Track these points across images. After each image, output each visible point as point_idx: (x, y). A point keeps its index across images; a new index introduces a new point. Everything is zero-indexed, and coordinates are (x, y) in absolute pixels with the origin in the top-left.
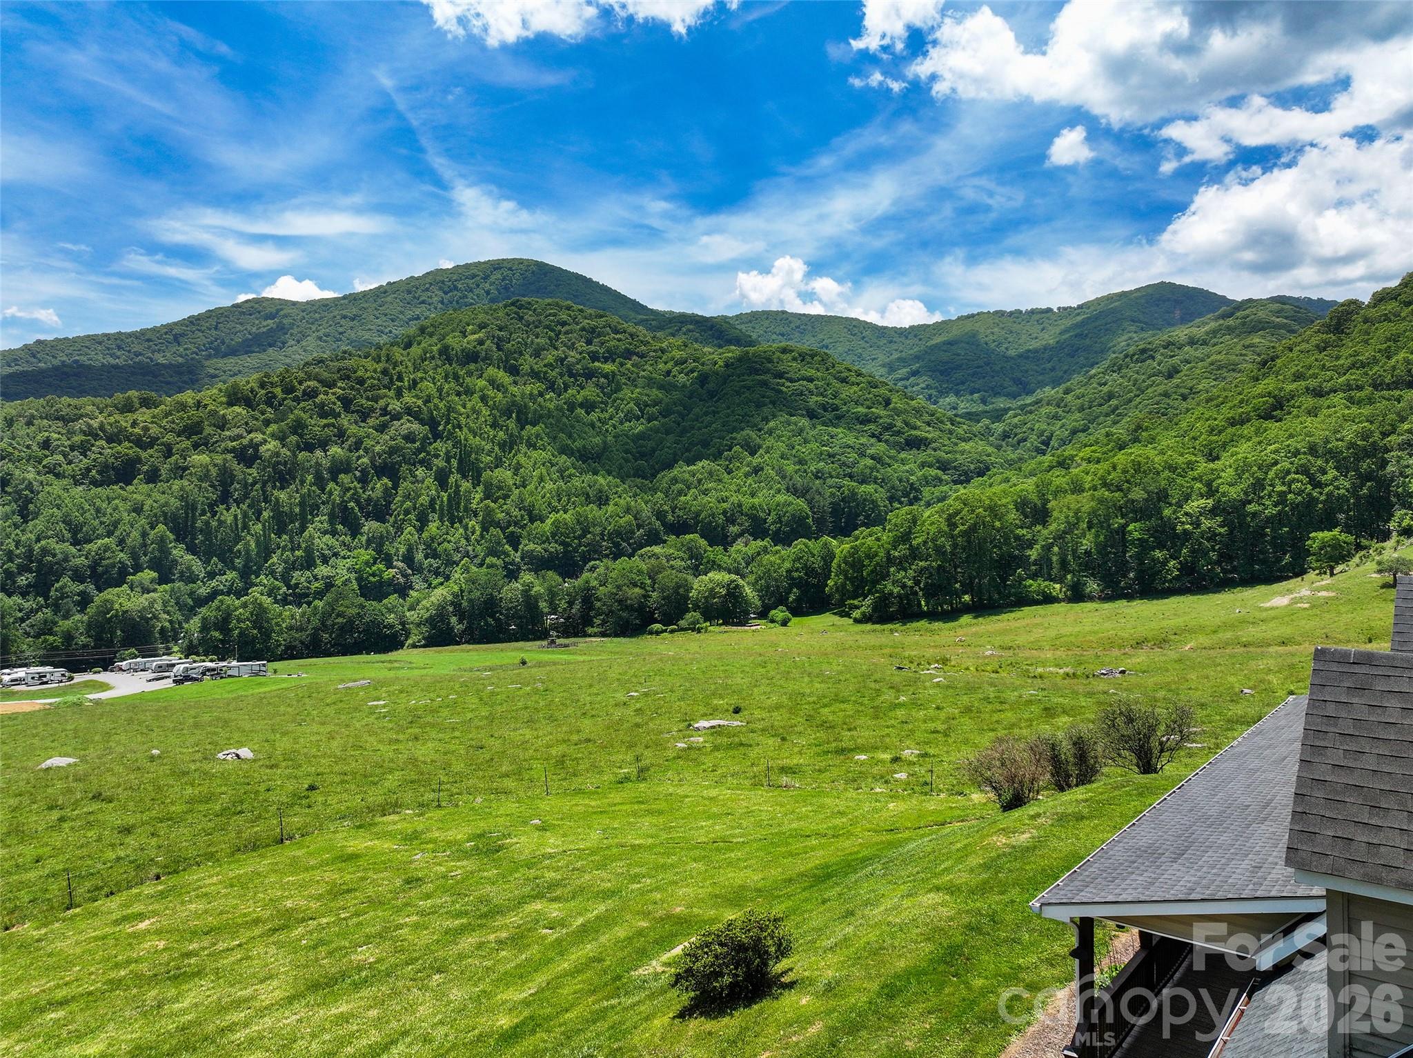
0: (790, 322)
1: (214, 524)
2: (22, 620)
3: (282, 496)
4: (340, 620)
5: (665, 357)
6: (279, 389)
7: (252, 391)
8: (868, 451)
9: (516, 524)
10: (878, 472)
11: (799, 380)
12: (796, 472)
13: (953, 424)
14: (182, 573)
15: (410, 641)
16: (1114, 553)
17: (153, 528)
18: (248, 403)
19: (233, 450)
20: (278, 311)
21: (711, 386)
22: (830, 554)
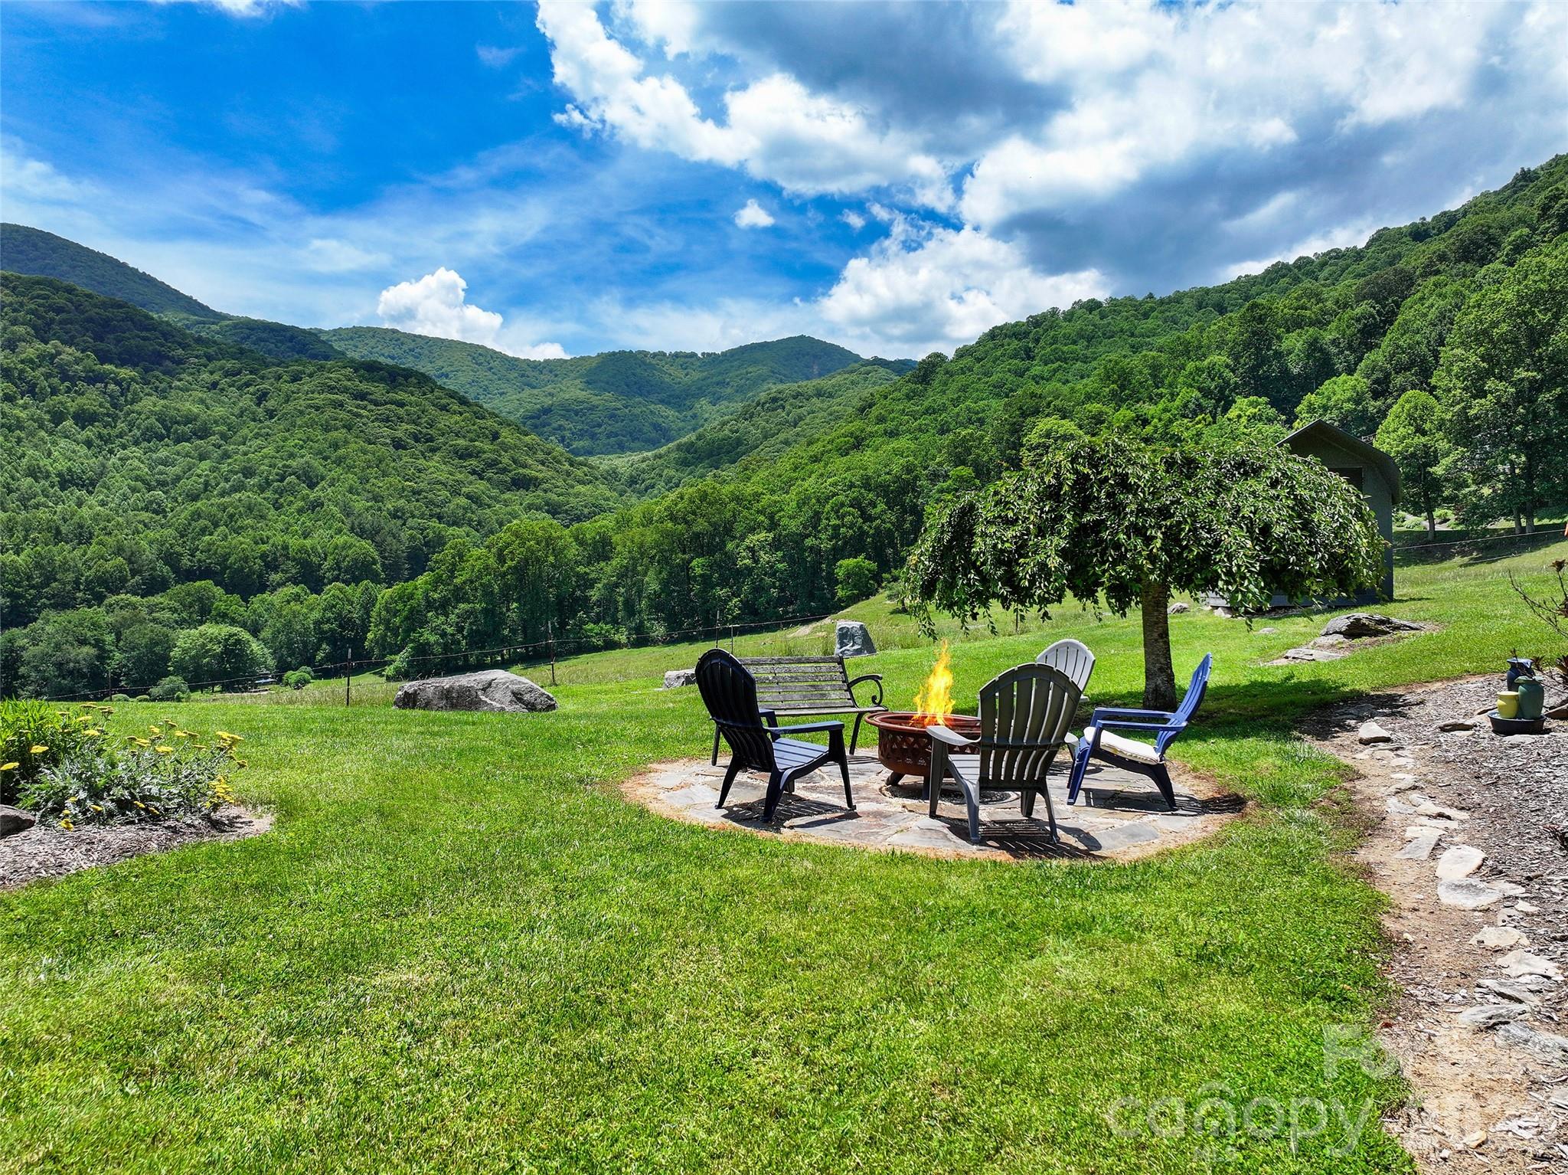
0: (402, 344)
8: (464, 489)
10: (473, 513)
11: (386, 403)
12: (367, 510)
13: (571, 465)
16: (678, 592)
21: (271, 404)
22: (372, 601)
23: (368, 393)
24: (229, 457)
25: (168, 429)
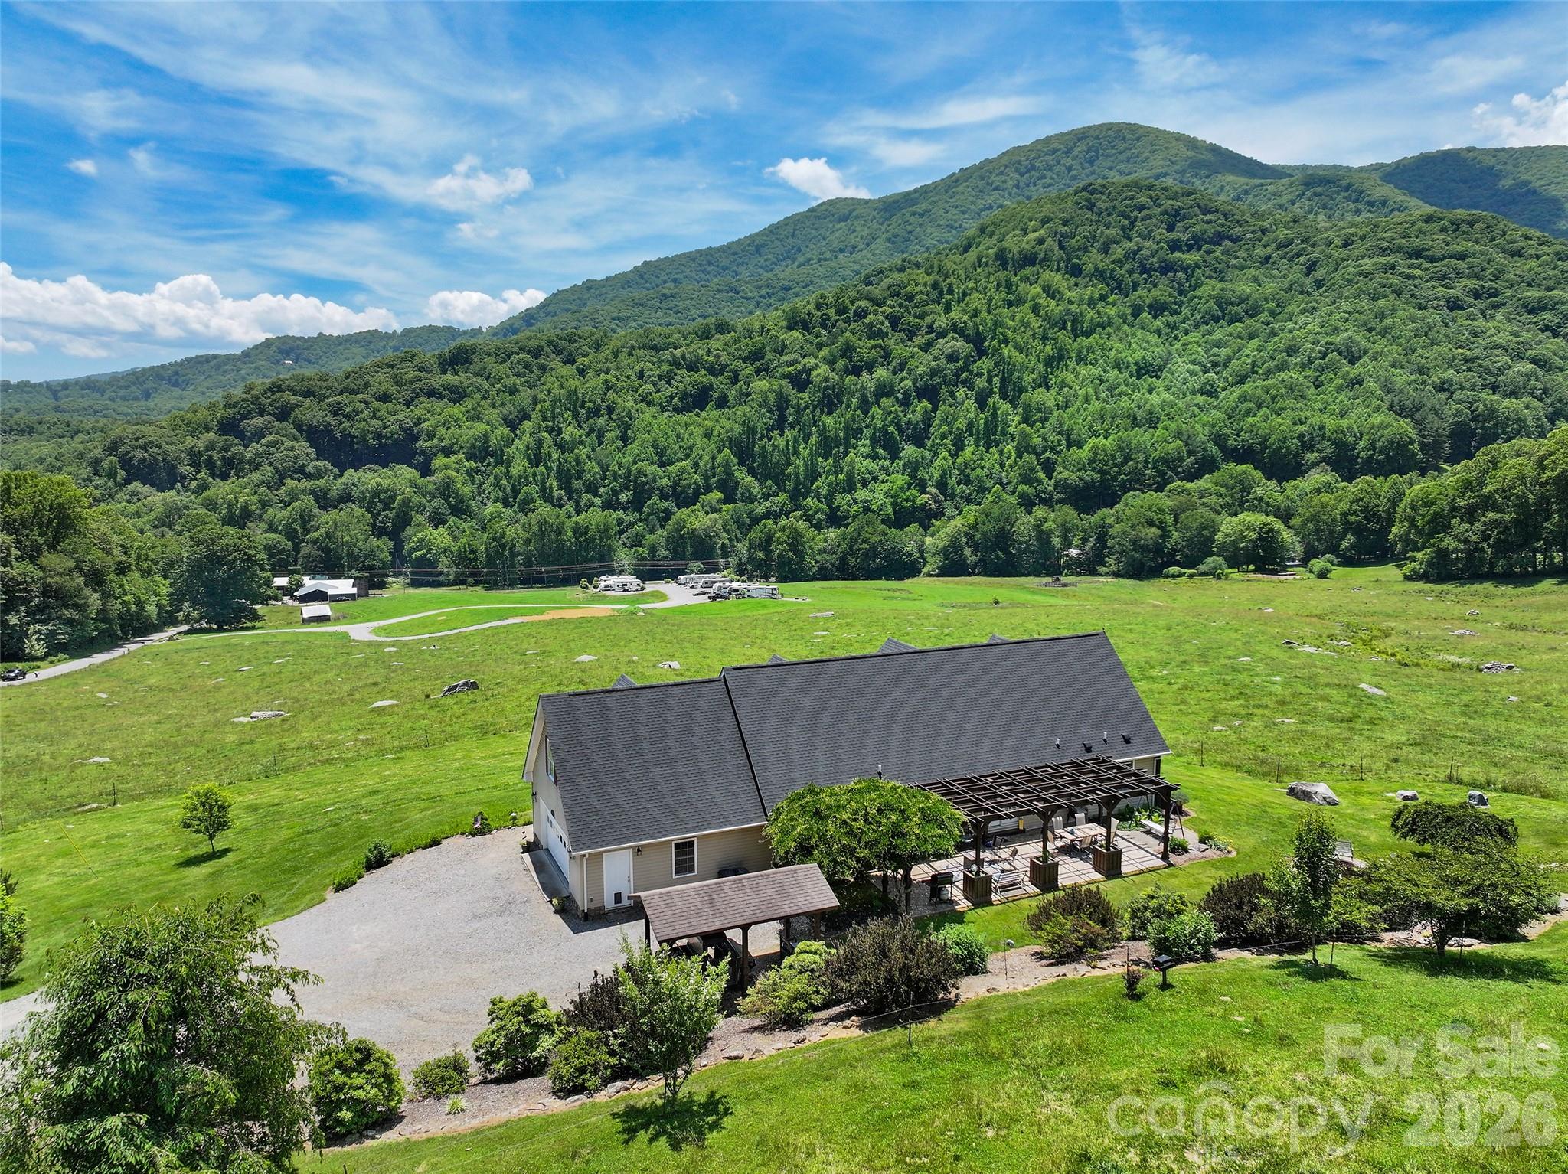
1: (770, 448)
2: (622, 532)
3: (829, 421)
4: (865, 546)
5: (1265, 239)
6: (833, 310)
7: (809, 314)
8: (1530, 352)
9: (1052, 449)
10: (1538, 379)
12: (1409, 385)
14: (742, 494)
15: (925, 570)
17: (720, 452)
18: (806, 327)
19: (788, 376)
20: (850, 212)
21: (1320, 273)
22: (1400, 496)
23: (1424, 250)
24: (1275, 335)
25: (1222, 310)
